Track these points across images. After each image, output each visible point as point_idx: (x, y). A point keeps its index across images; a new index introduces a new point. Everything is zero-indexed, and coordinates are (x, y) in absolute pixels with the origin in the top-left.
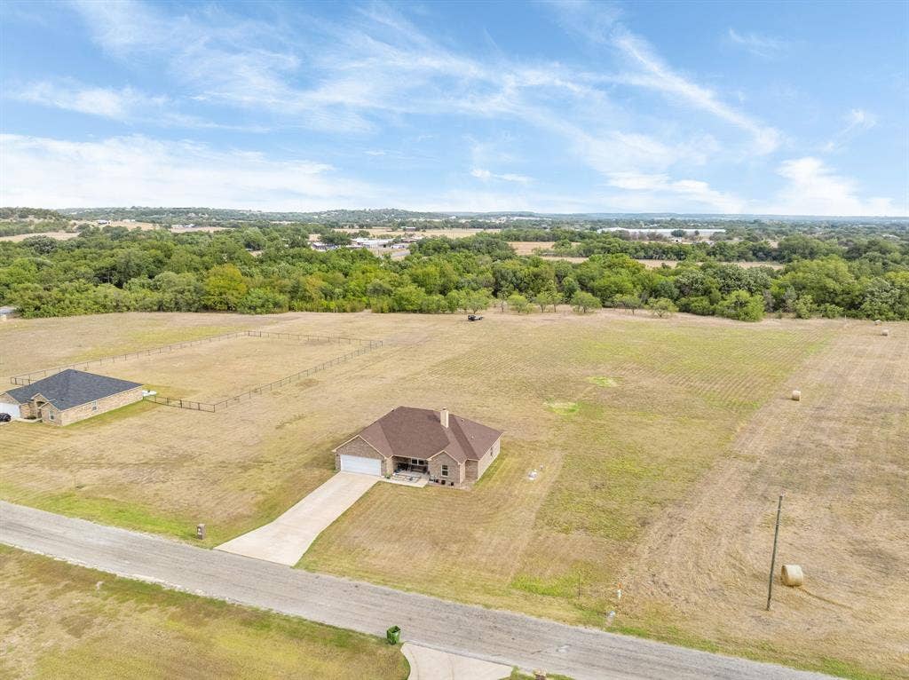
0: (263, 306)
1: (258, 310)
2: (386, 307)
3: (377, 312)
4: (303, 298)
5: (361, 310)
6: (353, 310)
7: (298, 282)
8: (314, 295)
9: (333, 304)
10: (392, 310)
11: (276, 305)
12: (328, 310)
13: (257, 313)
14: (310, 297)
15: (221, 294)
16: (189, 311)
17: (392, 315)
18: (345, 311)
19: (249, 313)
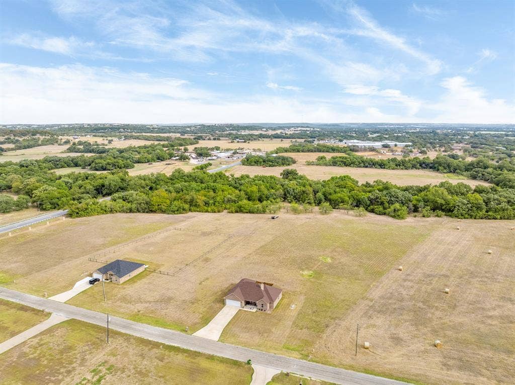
0: (177, 210)
1: (176, 212)
2: (234, 211)
3: (229, 213)
4: (196, 205)
5: (222, 211)
6: (219, 212)
7: (193, 197)
8: (201, 204)
9: (209, 209)
10: (237, 212)
11: (184, 209)
12: (207, 211)
13: (175, 214)
14: (199, 205)
15: (159, 205)
16: (144, 212)
17: (237, 214)
18: (215, 212)
19: (172, 214)
